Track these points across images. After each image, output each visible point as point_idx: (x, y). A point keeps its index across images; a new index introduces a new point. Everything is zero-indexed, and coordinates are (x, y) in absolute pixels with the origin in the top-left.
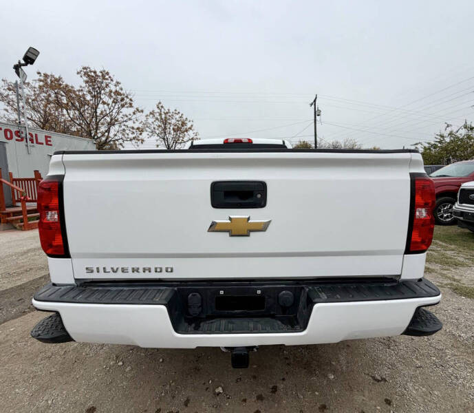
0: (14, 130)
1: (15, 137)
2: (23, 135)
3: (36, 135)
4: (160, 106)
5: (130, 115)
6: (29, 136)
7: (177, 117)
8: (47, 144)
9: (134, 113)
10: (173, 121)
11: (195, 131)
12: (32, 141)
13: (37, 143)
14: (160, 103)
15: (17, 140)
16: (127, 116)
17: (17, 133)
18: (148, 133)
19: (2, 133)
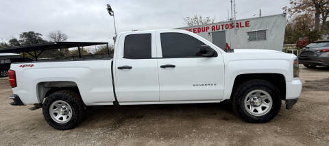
0: (229, 24)
1: (230, 27)
3: (240, 23)
6: (236, 25)
8: (246, 26)
13: (241, 27)
19: (224, 27)
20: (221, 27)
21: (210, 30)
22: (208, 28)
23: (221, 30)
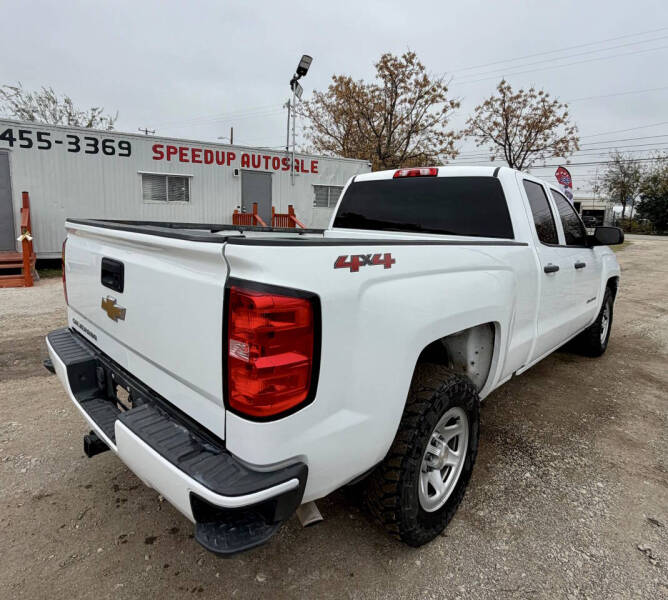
0: (281, 158)
1: (282, 166)
2: (290, 163)
3: (302, 161)
4: (503, 89)
5: (438, 114)
6: (295, 164)
7: (534, 102)
8: (312, 171)
9: (445, 111)
10: (526, 111)
11: (570, 126)
12: (297, 168)
13: (303, 171)
14: (503, 83)
15: (283, 169)
16: (433, 117)
17: (285, 161)
18: (477, 138)
19: (270, 162)
20: (263, 161)
21: (237, 164)
22: (231, 157)
23: (262, 168)
